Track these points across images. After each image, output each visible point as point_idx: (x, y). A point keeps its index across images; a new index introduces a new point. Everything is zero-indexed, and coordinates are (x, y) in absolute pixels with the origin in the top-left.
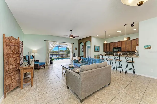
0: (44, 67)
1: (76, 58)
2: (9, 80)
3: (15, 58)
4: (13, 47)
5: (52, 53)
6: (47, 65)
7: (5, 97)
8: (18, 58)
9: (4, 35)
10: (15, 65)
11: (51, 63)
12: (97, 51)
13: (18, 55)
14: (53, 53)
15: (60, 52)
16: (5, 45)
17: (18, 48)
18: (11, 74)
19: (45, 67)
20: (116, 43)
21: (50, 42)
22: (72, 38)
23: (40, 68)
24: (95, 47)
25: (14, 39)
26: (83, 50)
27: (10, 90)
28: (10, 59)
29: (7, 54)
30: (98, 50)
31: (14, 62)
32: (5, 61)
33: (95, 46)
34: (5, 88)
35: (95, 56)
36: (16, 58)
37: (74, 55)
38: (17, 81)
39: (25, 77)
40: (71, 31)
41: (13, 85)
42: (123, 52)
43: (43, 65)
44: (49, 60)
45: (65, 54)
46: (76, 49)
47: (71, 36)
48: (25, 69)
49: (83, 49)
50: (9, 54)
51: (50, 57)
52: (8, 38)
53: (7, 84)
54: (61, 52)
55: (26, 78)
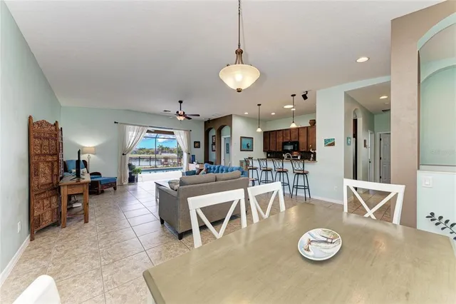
0: (112, 189)
1: (194, 167)
2: (38, 206)
3: (50, 164)
4: (46, 143)
5: (139, 156)
6: (122, 185)
7: (32, 239)
8: (56, 164)
9: (30, 117)
10: (49, 177)
11: (132, 180)
12: (246, 149)
13: (55, 158)
14: (142, 156)
15: (162, 152)
16: (32, 137)
17: (56, 143)
18: (42, 196)
19: (115, 189)
20: (288, 131)
21: (130, 126)
22: (182, 118)
23: (103, 192)
24: (243, 139)
25: (48, 124)
26: (214, 147)
27: (42, 227)
28: (41, 165)
29: (36, 155)
30: (248, 147)
31: (48, 171)
32: (33, 170)
33: (241, 137)
34: (32, 220)
35: (241, 162)
36: (53, 164)
37: (192, 160)
38: (53, 210)
39: (69, 207)
40: (181, 102)
41: (47, 218)
42: (302, 152)
43: (112, 184)
44: (128, 171)
45: (172, 159)
46: (197, 145)
47: (180, 115)
48: (69, 186)
49: (214, 144)
50: (38, 155)
51: (130, 165)
52: (37, 123)
53: (36, 213)
54: (165, 152)
55: (72, 208)
